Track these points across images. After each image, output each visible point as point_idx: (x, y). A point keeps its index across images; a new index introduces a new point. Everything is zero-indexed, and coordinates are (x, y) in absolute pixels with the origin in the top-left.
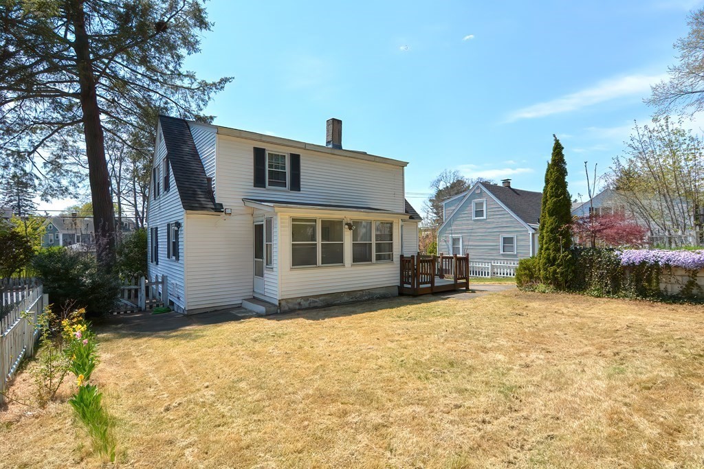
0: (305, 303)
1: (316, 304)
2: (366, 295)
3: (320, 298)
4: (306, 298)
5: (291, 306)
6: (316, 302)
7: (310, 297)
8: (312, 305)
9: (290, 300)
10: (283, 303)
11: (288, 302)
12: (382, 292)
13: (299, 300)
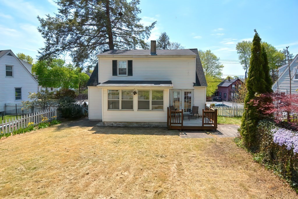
0: (115, 124)
1: (120, 125)
2: (147, 125)
3: (122, 123)
4: (116, 122)
5: (109, 124)
6: (120, 124)
7: (117, 122)
8: (118, 125)
9: (108, 122)
10: (105, 123)
11: (107, 123)
12: (156, 124)
13: (112, 123)
